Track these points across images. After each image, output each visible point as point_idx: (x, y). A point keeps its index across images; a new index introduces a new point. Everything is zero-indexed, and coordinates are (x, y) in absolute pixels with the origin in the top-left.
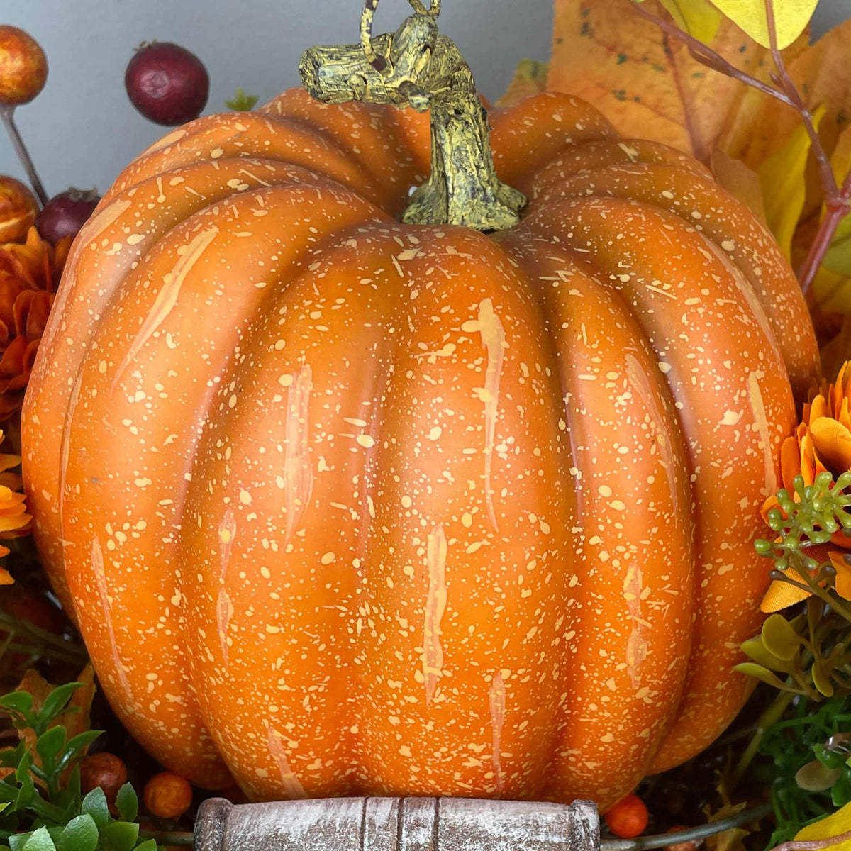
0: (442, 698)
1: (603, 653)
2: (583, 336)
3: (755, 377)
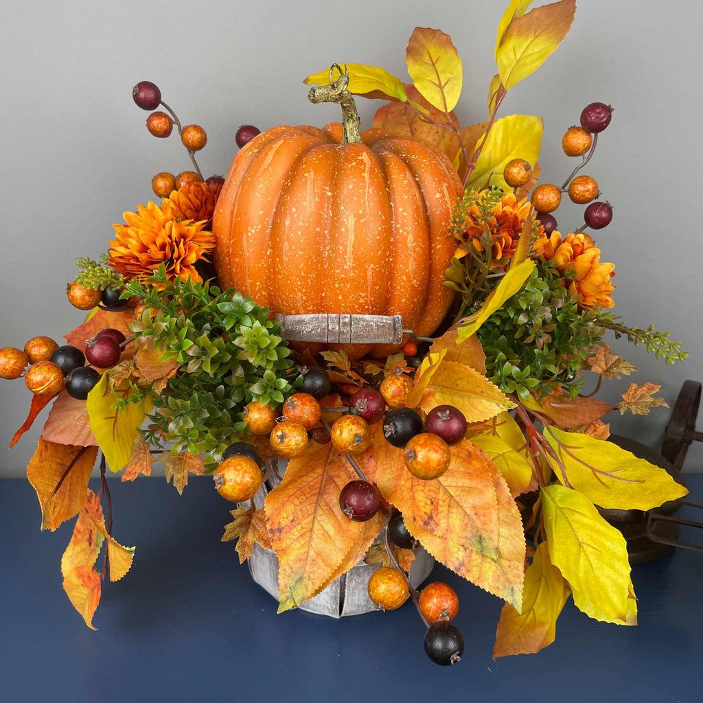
0: (352, 274)
2: (392, 165)
3: (445, 185)
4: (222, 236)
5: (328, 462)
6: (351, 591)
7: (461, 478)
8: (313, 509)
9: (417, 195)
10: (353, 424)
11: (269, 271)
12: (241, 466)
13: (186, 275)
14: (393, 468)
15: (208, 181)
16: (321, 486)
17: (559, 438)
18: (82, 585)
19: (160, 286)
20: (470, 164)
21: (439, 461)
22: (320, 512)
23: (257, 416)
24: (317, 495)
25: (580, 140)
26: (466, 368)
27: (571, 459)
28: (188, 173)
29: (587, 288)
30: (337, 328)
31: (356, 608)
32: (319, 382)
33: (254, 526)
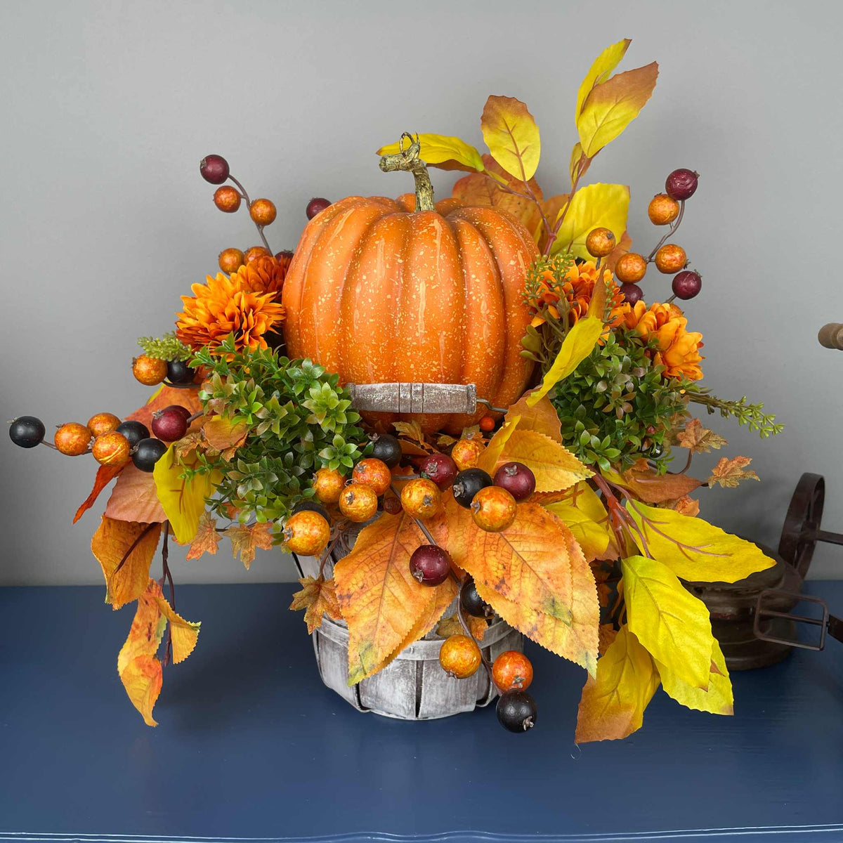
0: (424, 341)
1: (475, 334)
2: (465, 232)
3: (520, 252)
4: (292, 308)
5: (399, 531)
6: (428, 688)
7: (534, 543)
8: (383, 576)
9: (491, 262)
10: (423, 485)
11: (340, 341)
12: (310, 518)
13: (255, 346)
14: (465, 535)
15: (278, 256)
16: (391, 554)
17: (643, 513)
18: (142, 675)
19: (228, 357)
20: (551, 234)
21: (505, 511)
22: (390, 578)
23: (326, 483)
24: (387, 562)
25: (666, 208)
26: (542, 437)
27: (656, 534)
28: (257, 248)
29: (673, 358)
30: (409, 396)
31: (434, 708)
32: (389, 450)
33: (323, 597)
